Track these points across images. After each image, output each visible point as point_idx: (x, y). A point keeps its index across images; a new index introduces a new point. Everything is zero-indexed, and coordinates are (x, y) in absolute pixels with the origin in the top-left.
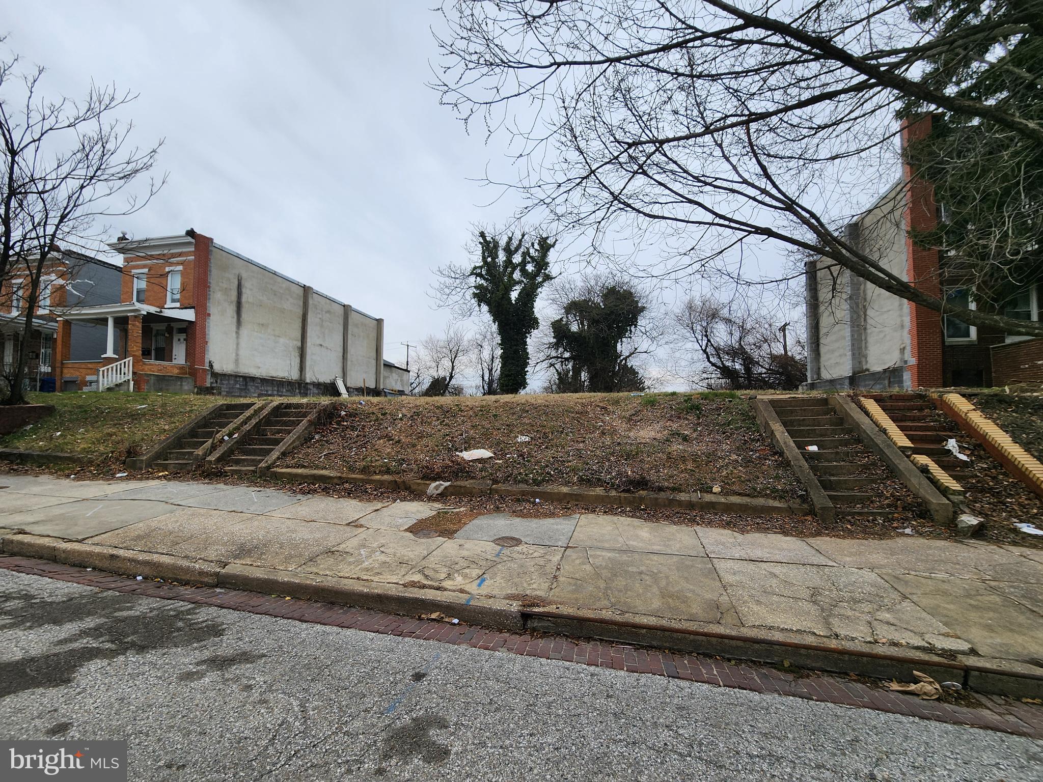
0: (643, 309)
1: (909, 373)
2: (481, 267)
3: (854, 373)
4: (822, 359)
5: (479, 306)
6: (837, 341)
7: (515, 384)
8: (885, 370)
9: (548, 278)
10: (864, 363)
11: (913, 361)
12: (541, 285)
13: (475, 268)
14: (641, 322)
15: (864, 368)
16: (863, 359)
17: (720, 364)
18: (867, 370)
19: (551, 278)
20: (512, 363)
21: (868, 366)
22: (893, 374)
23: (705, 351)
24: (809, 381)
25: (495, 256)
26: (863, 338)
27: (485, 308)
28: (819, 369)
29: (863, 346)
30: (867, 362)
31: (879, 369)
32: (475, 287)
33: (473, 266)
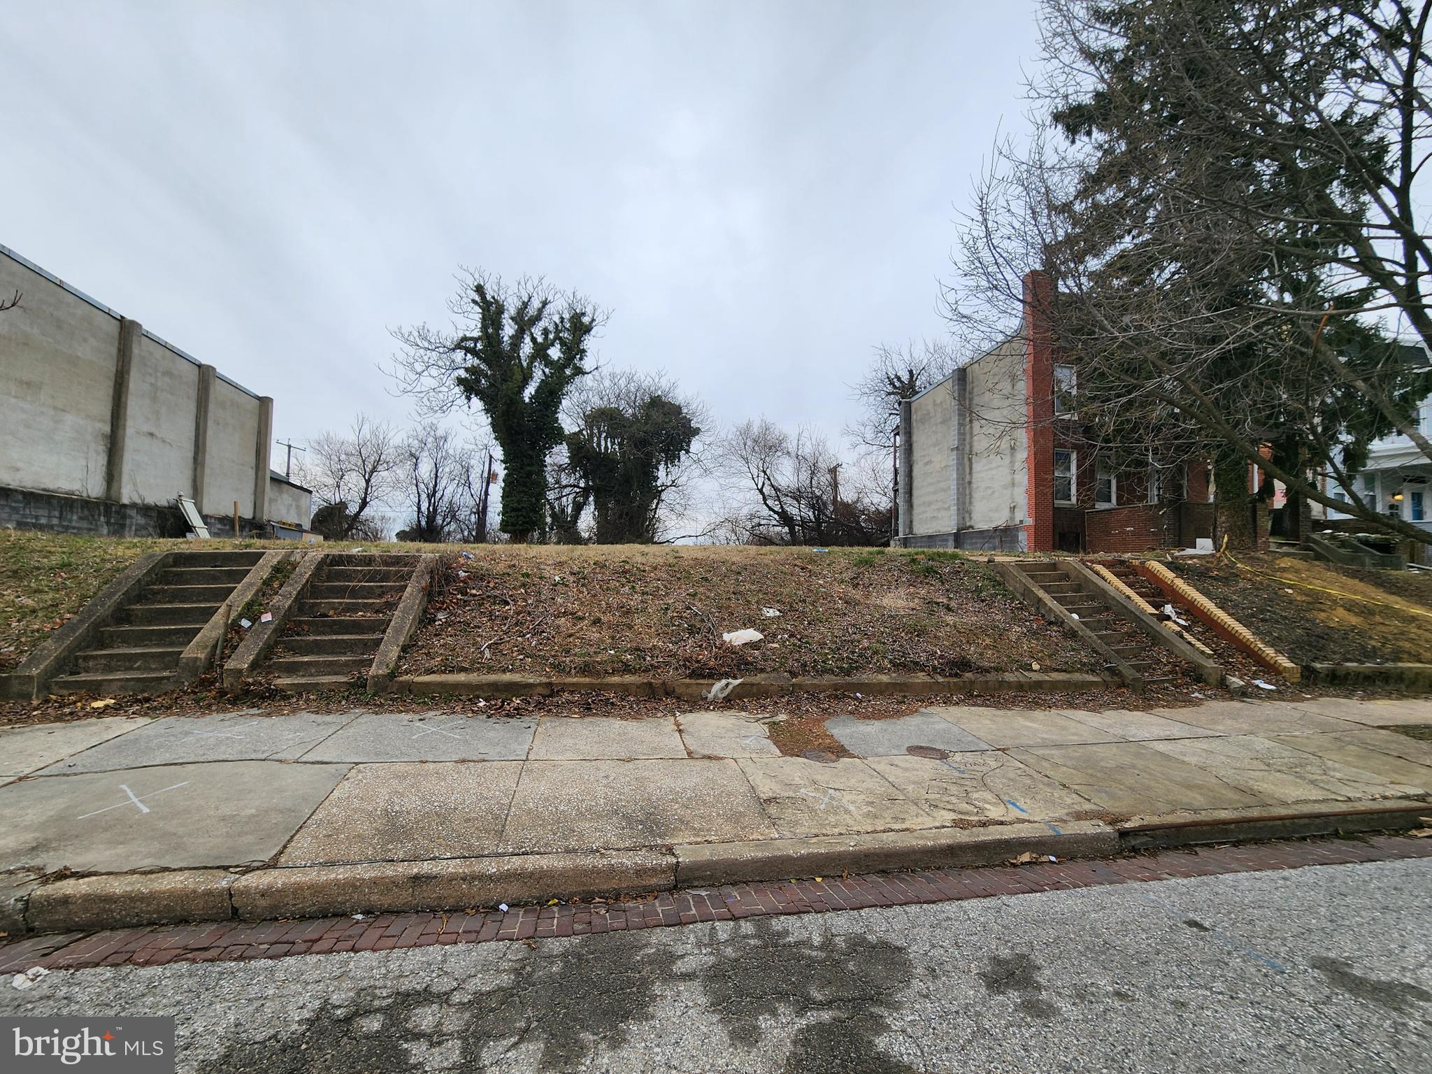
0: (697, 431)
1: (1026, 533)
2: (476, 340)
3: (959, 530)
4: (916, 511)
5: (469, 399)
6: (935, 493)
7: (527, 523)
8: (996, 529)
9: (579, 371)
10: (967, 519)
11: (1030, 521)
12: (569, 380)
13: (465, 339)
14: (696, 445)
15: (968, 524)
16: (967, 515)
17: (777, 508)
18: (972, 527)
19: (584, 373)
20: (523, 492)
21: (972, 523)
22: (1005, 535)
23: (761, 491)
24: (901, 535)
25: (498, 326)
26: (967, 492)
27: (477, 403)
28: (911, 522)
29: (967, 501)
30: (971, 518)
31: (984, 526)
32: (467, 370)
33: (461, 335)
